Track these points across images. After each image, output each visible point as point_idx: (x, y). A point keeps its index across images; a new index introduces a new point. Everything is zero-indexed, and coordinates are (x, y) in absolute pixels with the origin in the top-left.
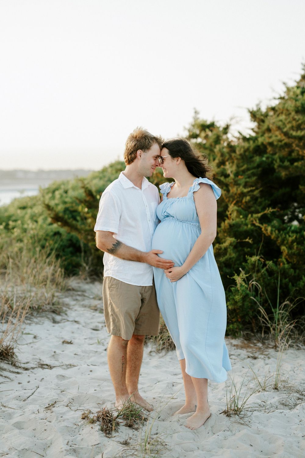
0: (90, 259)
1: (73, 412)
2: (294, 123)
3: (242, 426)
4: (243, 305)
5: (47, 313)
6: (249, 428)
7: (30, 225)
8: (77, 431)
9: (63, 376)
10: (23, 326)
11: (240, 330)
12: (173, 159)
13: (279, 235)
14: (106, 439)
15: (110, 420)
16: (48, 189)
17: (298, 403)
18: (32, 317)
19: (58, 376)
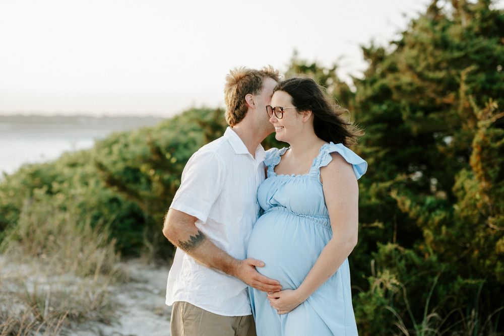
2: (431, 60)
4: (375, 319)
5: (92, 323)
7: (79, 190)
12: (299, 113)
13: (421, 213)
18: (69, 331)
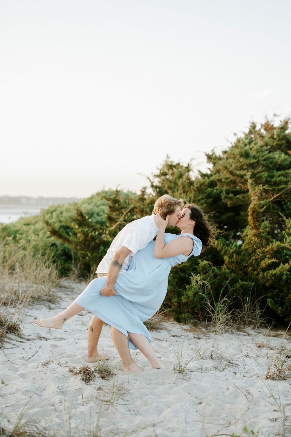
0: (79, 265)
1: (62, 368)
2: (238, 164)
3: (184, 381)
4: (194, 299)
5: (44, 302)
6: (189, 382)
8: (65, 380)
9: (56, 346)
10: (26, 310)
11: (190, 318)
13: (223, 248)
14: (86, 385)
15: (89, 373)
16: (48, 210)
17: (226, 367)
18: (33, 304)
19: (51, 346)
